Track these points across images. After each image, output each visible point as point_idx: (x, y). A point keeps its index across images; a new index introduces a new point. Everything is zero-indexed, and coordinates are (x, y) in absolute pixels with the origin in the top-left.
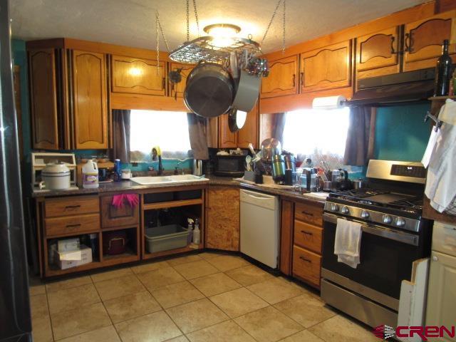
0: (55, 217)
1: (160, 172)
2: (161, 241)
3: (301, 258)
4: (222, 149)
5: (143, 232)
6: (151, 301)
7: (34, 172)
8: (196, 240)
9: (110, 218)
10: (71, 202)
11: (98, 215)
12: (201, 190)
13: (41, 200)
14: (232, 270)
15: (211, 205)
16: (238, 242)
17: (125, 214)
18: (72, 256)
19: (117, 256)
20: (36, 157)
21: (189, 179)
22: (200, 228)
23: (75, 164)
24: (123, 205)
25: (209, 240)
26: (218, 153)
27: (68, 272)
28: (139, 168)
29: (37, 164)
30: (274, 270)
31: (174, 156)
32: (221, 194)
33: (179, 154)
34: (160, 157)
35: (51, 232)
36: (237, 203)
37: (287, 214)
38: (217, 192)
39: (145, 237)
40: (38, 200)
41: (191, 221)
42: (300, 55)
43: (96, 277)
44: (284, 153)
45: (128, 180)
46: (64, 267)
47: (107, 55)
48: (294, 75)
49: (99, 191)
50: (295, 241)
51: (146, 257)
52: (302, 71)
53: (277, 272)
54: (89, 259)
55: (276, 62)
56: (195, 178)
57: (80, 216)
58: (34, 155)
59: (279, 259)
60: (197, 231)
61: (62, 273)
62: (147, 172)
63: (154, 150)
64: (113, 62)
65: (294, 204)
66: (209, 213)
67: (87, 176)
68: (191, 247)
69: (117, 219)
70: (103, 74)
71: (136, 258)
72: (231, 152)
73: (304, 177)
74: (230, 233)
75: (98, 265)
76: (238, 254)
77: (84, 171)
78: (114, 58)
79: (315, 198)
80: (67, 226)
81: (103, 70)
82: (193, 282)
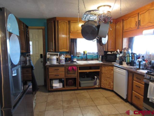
0: (52, 72)
1: (86, 59)
2: (85, 83)
3: (135, 96)
4: (109, 52)
5: (78, 80)
6: (77, 104)
7: (47, 58)
8: (98, 84)
9: (68, 74)
10: (56, 68)
11: (64, 73)
12: (99, 66)
13: (48, 67)
14: (109, 97)
15: (103, 72)
16: (113, 86)
17: (72, 73)
18: (57, 85)
19: (70, 86)
20: (48, 54)
21: (96, 62)
22: (99, 80)
23: (58, 56)
24: (72, 70)
25: (102, 84)
26: (108, 53)
27: (55, 90)
28: (80, 58)
29: (48, 56)
30: (125, 99)
31: (92, 54)
32: (107, 68)
33: (93, 53)
34: (86, 54)
35: (51, 77)
36: (113, 72)
37: (131, 78)
38: (105, 67)
39: (79, 81)
40: (47, 67)
41: (96, 77)
42: (139, 13)
43: (63, 93)
44: (132, 53)
45: (75, 62)
46: (54, 88)
47: (69, 21)
48: (136, 22)
49: (64, 65)
50: (133, 89)
51: (79, 88)
52: (139, 19)
53: (126, 101)
54: (61, 86)
55: (129, 17)
56: (98, 62)
57: (59, 73)
58: (47, 53)
59: (127, 95)
60: (98, 81)
61: (54, 90)
62: (82, 59)
63: (84, 52)
64: (71, 23)
65: (133, 74)
66: (102, 75)
67: (61, 60)
68: (95, 86)
69: (70, 74)
70: (67, 27)
71: (76, 88)
72: (113, 53)
73: (138, 63)
74: (110, 83)
75: (64, 89)
76: (112, 91)
77: (60, 59)
78: (71, 22)
79: (141, 73)
80: (55, 76)
81: (67, 26)
82: (93, 99)
